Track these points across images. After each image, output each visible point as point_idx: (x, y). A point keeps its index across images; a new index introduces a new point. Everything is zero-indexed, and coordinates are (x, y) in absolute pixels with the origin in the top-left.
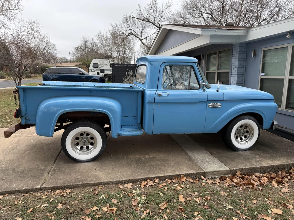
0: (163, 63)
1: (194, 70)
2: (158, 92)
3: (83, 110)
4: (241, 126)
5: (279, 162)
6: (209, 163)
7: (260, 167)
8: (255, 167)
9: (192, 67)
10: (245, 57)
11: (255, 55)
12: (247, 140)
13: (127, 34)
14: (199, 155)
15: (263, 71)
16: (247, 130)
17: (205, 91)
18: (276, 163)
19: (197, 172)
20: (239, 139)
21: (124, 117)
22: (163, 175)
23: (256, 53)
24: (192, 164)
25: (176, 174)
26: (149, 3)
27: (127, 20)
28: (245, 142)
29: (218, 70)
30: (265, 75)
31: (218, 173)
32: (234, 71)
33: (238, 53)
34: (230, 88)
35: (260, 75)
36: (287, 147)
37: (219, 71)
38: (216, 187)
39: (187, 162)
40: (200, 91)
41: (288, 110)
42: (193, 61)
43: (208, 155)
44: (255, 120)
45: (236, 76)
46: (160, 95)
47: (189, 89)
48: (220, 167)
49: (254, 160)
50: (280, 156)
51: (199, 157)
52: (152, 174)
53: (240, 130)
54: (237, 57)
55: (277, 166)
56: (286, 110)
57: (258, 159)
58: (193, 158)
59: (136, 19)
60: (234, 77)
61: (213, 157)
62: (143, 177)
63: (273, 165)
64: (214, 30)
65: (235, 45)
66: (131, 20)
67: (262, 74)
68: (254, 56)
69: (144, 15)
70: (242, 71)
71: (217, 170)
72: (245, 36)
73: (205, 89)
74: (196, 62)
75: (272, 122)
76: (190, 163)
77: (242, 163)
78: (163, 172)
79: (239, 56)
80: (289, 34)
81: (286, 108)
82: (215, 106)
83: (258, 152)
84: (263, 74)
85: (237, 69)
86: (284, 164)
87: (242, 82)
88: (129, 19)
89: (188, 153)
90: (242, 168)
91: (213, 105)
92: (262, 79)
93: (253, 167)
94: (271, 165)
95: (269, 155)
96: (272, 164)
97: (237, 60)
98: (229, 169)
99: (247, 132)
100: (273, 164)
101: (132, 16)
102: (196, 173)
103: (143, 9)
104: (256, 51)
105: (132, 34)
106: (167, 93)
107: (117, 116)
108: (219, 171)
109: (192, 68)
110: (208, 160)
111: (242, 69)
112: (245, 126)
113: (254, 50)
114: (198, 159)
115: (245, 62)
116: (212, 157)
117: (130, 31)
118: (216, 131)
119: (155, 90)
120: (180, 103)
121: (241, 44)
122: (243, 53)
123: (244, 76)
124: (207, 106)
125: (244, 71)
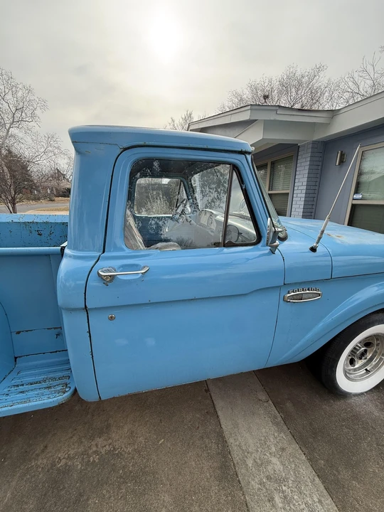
0: (125, 149)
1: (241, 181)
9: (235, 168)
10: (320, 168)
11: (342, 162)
12: (368, 368)
21: (18, 333)
23: (344, 158)
28: (363, 371)
29: (269, 190)
30: (361, 199)
32: (299, 191)
33: (309, 159)
35: (351, 198)
42: (239, 150)
45: (303, 199)
47: (224, 246)
54: (307, 168)
60: (298, 203)
65: (304, 146)
67: (355, 196)
68: (339, 164)
70: (312, 191)
72: (326, 126)
73: (276, 247)
74: (249, 153)
79: (310, 165)
82: (304, 296)
84: (359, 196)
85: (305, 187)
87: (311, 211)
91: (300, 297)
92: (354, 206)
97: (307, 172)
99: (368, 344)
104: (345, 154)
109: (234, 173)
111: (314, 188)
113: (342, 152)
115: (318, 176)
120: (183, 300)
121: (314, 143)
122: (317, 159)
123: (315, 199)
124: (282, 297)
125: (316, 192)
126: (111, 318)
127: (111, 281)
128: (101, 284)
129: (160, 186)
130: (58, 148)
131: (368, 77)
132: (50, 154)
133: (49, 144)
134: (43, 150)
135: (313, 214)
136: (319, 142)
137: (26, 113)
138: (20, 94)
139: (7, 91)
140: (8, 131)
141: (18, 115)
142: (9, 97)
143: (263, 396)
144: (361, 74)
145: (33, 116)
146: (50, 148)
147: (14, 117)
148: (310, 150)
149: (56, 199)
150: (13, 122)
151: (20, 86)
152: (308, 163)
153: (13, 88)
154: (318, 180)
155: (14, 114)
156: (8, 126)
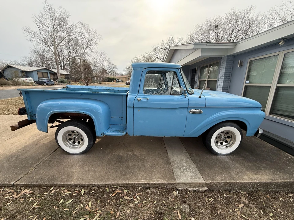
0: (145, 69)
1: (177, 76)
2: (138, 97)
3: (69, 111)
4: (222, 132)
5: (263, 177)
6: (184, 169)
7: (241, 182)
8: (234, 182)
10: (231, 68)
11: (241, 65)
12: (228, 146)
13: (155, 58)
14: (177, 157)
15: (247, 79)
16: (229, 136)
17: (187, 97)
18: (261, 179)
19: (169, 182)
20: (219, 144)
21: (112, 117)
22: (132, 183)
23: (242, 64)
24: (167, 168)
25: (146, 183)
26: (169, 39)
27: (155, 50)
28: (226, 147)
30: (249, 83)
31: (191, 184)
32: (221, 79)
34: (214, 94)
35: (244, 83)
36: (270, 154)
37: (209, 80)
38: (185, 207)
39: (163, 165)
40: (182, 97)
41: (271, 116)
42: (176, 67)
43: (187, 157)
44: (238, 127)
45: (222, 83)
46: (139, 100)
47: (171, 95)
48: (195, 177)
49: (234, 171)
50: (264, 167)
51: (177, 160)
52: (122, 180)
53: (221, 136)
54: (225, 68)
55: (262, 183)
56: (270, 115)
57: (239, 169)
58: (171, 159)
59: (161, 49)
60: (220, 85)
61: (191, 160)
62: (111, 183)
63: (257, 182)
64: (205, 44)
65: (223, 58)
66: (158, 49)
67: (246, 82)
68: (240, 66)
69: (165, 46)
71: (191, 181)
72: (233, 49)
73: (186, 95)
74: (180, 68)
75: (257, 130)
76: (165, 166)
77: (220, 173)
78: (133, 178)
79: (226, 67)
80: (282, 41)
81: (270, 114)
83: (239, 158)
84: (248, 82)
85: (223, 77)
86: (271, 181)
87: (227, 89)
88: (156, 49)
89: (168, 153)
90: (219, 182)
91: (195, 112)
92: (246, 87)
93: (232, 181)
94: (254, 181)
95: (251, 165)
96: (255, 179)
97: (224, 70)
98: (204, 181)
99: (228, 137)
100: (257, 180)
101: (158, 47)
102: (167, 183)
103: (165, 42)
104: (242, 62)
105: (158, 58)
106: (146, 98)
107: (100, 118)
108: (193, 183)
109: (175, 74)
110: (184, 164)
111: (229, 78)
112: (227, 133)
113: (241, 61)
114: (175, 162)
115: (231, 72)
116: (189, 160)
117: (157, 56)
118: (197, 135)
119: (136, 95)
120: (156, 108)
121: (228, 56)
122: (230, 64)
123: (229, 83)
124: (188, 112)
125: (230, 79)
126: (139, 111)
127: (140, 101)
128: (137, 101)
129: (154, 77)
130: (105, 58)
131: (286, 9)
132: (102, 61)
133: (101, 56)
134: (98, 59)
135: (228, 91)
136: (231, 56)
137: (92, 42)
138: (91, 34)
139: (86, 32)
140: (85, 51)
141: (89, 43)
142: (86, 35)
143: (185, 151)
144: (281, 8)
145: (95, 43)
146: (101, 58)
147: (87, 44)
148: (226, 60)
149: (102, 82)
150: (87, 46)
151: (91, 30)
152: (225, 66)
153: (88, 31)
154: (231, 74)
155: (88, 43)
156: (85, 48)
